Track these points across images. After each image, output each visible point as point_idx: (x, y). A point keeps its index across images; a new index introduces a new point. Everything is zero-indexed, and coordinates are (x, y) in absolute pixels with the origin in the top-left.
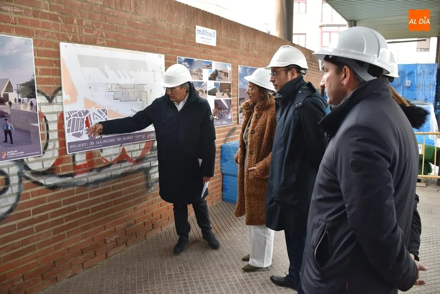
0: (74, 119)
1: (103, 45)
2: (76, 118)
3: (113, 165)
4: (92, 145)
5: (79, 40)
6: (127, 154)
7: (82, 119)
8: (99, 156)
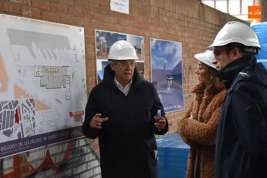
0: (5, 112)
1: (28, 16)
2: (7, 110)
3: (37, 174)
4: (21, 147)
5: (7, 10)
6: (52, 158)
7: (12, 113)
8: (26, 161)
